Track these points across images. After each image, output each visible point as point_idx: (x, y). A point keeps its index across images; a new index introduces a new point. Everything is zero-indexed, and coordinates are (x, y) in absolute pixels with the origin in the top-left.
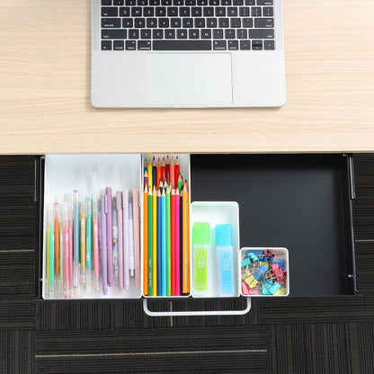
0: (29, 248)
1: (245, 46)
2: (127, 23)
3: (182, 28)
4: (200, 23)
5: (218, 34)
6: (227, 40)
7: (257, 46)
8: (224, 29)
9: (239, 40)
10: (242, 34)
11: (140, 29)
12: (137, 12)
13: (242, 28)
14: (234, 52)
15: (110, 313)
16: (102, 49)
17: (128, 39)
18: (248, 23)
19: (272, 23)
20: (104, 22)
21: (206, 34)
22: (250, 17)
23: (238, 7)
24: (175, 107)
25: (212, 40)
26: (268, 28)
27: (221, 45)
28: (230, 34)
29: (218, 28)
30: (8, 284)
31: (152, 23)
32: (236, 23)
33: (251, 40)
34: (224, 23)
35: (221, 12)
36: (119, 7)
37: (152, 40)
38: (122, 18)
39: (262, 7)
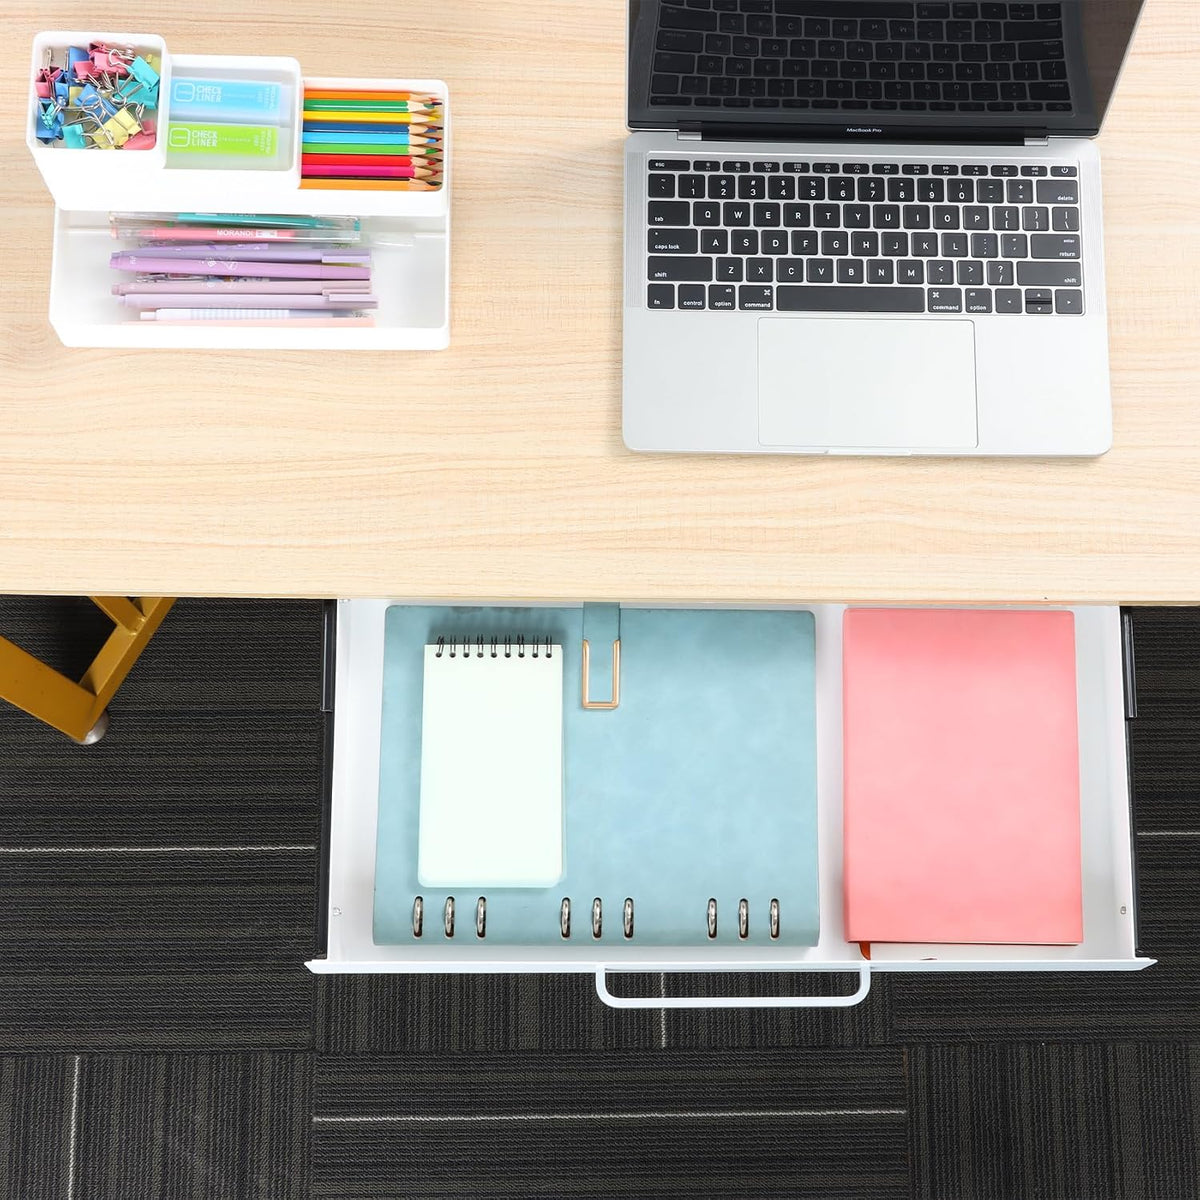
0: (302, 843)
1: (1008, 304)
2: (714, 242)
3: (850, 256)
4: (896, 244)
5: (942, 273)
6: (963, 288)
7: (1038, 304)
8: (955, 260)
9: (993, 288)
10: (1001, 273)
11: (745, 257)
12: (738, 215)
13: (1000, 258)
14: (980, 319)
15: (507, 1010)
16: (651, 305)
17: (714, 282)
18: (1015, 246)
19: (1075, 247)
20: (654, 239)
21: (911, 273)
22: (1021, 231)
23: (991, 206)
24: (833, 452)
25: (926, 286)
26: (1065, 258)
27: (947, 301)
28: (971, 274)
29: (940, 257)
30: (248, 932)
31: (775, 243)
32: (985, 246)
33: (1023, 288)
34: (956, 245)
35: (947, 218)
36: (692, 201)
37: (775, 284)
38: (699, 229)
39: (1050, 206)
